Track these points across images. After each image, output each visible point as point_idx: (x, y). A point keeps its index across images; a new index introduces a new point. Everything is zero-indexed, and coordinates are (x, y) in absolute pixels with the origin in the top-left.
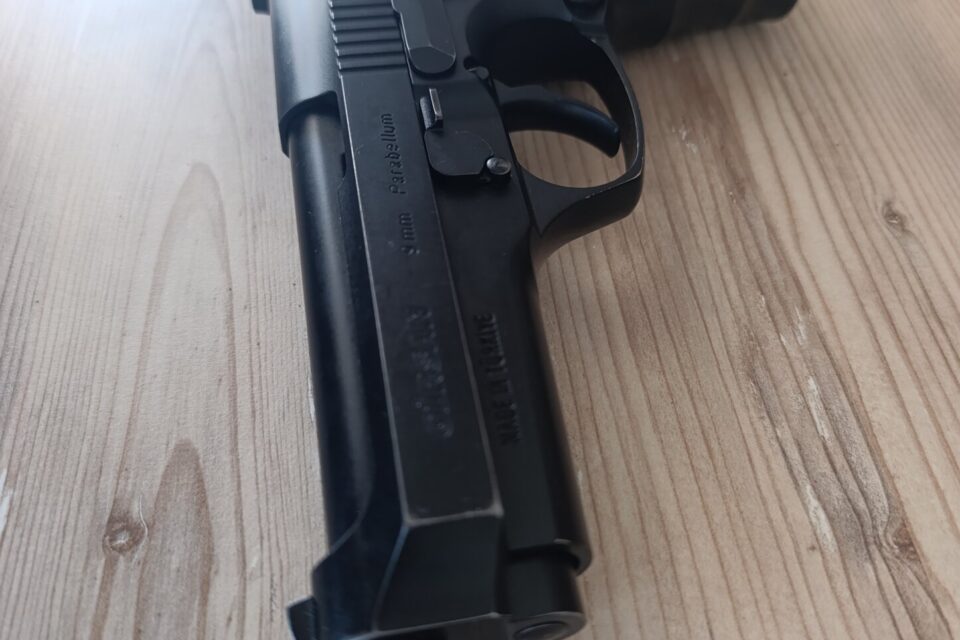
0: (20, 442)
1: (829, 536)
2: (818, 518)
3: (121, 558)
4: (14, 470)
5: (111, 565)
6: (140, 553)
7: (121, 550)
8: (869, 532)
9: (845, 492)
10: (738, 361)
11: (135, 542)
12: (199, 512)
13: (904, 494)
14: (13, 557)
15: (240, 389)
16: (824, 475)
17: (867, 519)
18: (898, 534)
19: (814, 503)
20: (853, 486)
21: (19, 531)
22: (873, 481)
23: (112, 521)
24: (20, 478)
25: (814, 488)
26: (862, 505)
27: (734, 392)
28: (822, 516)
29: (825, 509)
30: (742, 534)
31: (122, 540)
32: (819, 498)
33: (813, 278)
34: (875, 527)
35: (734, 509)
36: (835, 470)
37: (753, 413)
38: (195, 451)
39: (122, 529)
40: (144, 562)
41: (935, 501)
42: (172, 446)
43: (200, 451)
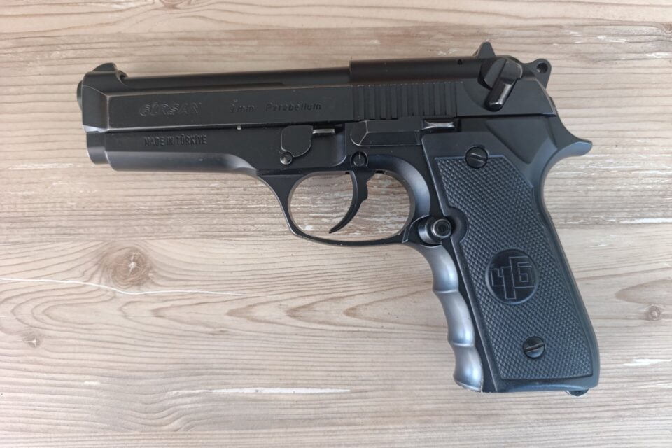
0: (612, 361)
1: (667, 54)
2: (659, 56)
3: (663, 313)
4: (625, 361)
5: (665, 316)
6: (661, 307)
7: (659, 314)
8: (665, 39)
9: (649, 42)
10: (588, 65)
11: (657, 309)
12: (646, 287)
13: (651, 20)
14: (660, 353)
15: (592, 275)
16: (642, 47)
17: (660, 38)
18: (667, 28)
19: (653, 55)
20: (647, 38)
21: (650, 353)
22: (646, 29)
23: (648, 319)
24: (628, 358)
25: (647, 53)
26: (655, 37)
27: (603, 71)
28: (658, 54)
29: (656, 52)
30: (664, 86)
31: (656, 314)
32: (651, 52)
33: (544, 18)
34: (664, 36)
35: (654, 86)
36: (640, 42)
37: (614, 66)
38: (620, 291)
39: (652, 315)
40: (665, 305)
41: (655, 9)
42: (617, 300)
43: (620, 289)
